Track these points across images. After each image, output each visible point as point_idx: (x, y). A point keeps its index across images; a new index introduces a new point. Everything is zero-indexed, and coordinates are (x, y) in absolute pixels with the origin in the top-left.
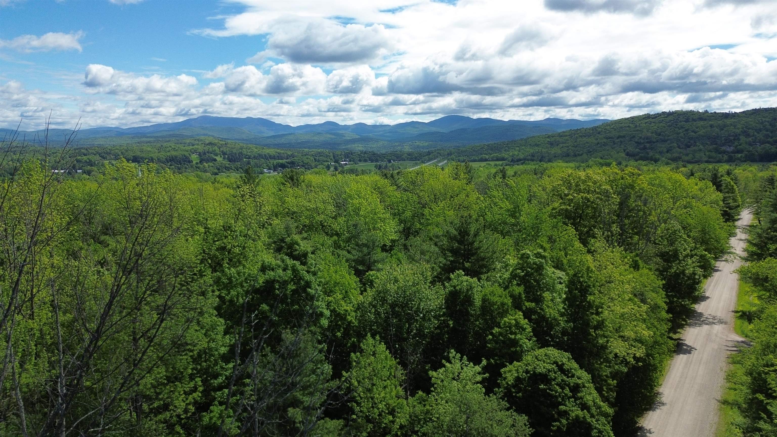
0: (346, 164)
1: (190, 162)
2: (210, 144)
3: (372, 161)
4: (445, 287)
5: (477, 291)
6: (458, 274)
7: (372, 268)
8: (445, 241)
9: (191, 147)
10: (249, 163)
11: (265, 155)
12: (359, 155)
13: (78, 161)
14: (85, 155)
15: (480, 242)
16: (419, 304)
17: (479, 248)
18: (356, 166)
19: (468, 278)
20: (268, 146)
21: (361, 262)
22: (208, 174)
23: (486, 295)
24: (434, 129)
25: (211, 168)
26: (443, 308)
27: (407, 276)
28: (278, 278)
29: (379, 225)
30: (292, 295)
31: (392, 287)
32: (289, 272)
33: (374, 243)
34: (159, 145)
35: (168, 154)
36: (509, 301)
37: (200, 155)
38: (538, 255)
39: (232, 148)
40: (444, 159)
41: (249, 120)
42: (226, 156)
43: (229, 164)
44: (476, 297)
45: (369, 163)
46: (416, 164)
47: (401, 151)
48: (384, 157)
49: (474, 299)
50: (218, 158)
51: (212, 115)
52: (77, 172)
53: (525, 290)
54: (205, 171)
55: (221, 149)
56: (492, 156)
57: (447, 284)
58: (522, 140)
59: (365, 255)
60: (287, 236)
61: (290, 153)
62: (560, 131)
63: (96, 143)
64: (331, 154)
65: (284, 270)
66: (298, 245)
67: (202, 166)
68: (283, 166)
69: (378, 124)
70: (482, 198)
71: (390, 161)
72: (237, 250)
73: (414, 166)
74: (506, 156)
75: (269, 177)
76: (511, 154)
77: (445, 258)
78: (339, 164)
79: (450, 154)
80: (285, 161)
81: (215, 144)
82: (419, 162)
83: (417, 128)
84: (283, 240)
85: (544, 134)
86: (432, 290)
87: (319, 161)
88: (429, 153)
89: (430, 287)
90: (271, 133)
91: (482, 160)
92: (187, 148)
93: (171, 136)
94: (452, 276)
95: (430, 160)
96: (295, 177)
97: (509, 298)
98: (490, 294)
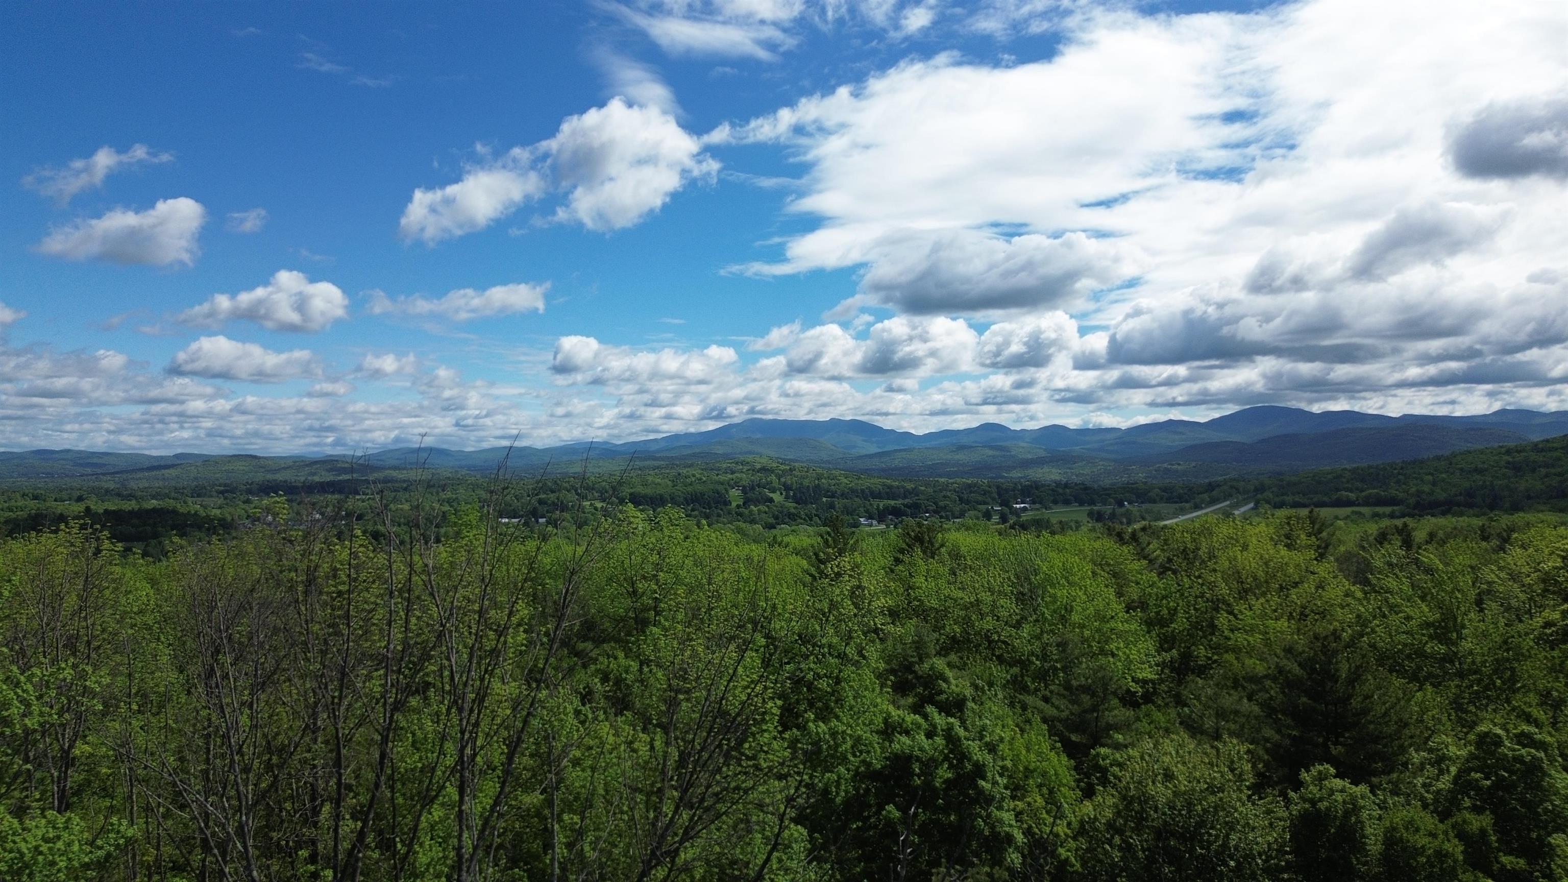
0: (1025, 509)
1: (727, 503)
2: (763, 469)
3: (1081, 503)
4: (1288, 801)
5: (1371, 817)
6: (1320, 772)
7: (1103, 740)
8: (1274, 690)
9: (730, 476)
10: (832, 506)
11: (863, 491)
12: (1053, 490)
13: (541, 502)
14: (553, 492)
15: (1367, 697)
16: (1227, 836)
17: (1365, 712)
18: (1045, 514)
19: (1346, 783)
20: (867, 472)
21: (1078, 725)
22: (758, 527)
23: (1394, 829)
24: (1216, 437)
25: (764, 515)
26: (1287, 853)
27: (1194, 767)
28: (917, 753)
29: (1113, 646)
30: (946, 790)
31: (1160, 792)
32: (939, 741)
33: (1105, 686)
34: (674, 472)
35: (690, 489)
36: (1456, 848)
37: (744, 491)
38: (1524, 739)
39: (803, 478)
40: (1246, 502)
41: (835, 425)
42: (791, 493)
43: (795, 508)
44: (1369, 831)
45: (1075, 507)
46: (1183, 511)
47: (1145, 483)
48: (1109, 495)
49: (1364, 836)
50: (777, 497)
51: (764, 417)
52: (537, 522)
53: (1494, 825)
54: (753, 522)
55: (783, 480)
56: (1364, 494)
57: (1292, 794)
58: (1438, 458)
59: (1085, 711)
60: (916, 659)
61: (910, 486)
62: (1536, 437)
63: (572, 470)
64: (994, 490)
65: (930, 735)
66: (946, 680)
67: (746, 512)
68: (897, 512)
69: (1091, 426)
70: (1359, 595)
71: (1121, 504)
72: (823, 684)
73: (1175, 515)
74: (1401, 495)
75: (873, 535)
76: (1413, 490)
77: (1279, 731)
78: (1011, 508)
79: (1261, 489)
80: (900, 501)
81: (772, 471)
82: (1187, 505)
83: (1181, 433)
84: (909, 668)
85: (1496, 445)
86: (1254, 804)
87: (968, 502)
88: (1211, 487)
89: (1249, 797)
90: (873, 449)
91: (1339, 503)
92: (722, 478)
93: (694, 455)
94: (1304, 776)
95: (1214, 501)
96: (927, 538)
97: (1456, 841)
98: (1407, 829)
